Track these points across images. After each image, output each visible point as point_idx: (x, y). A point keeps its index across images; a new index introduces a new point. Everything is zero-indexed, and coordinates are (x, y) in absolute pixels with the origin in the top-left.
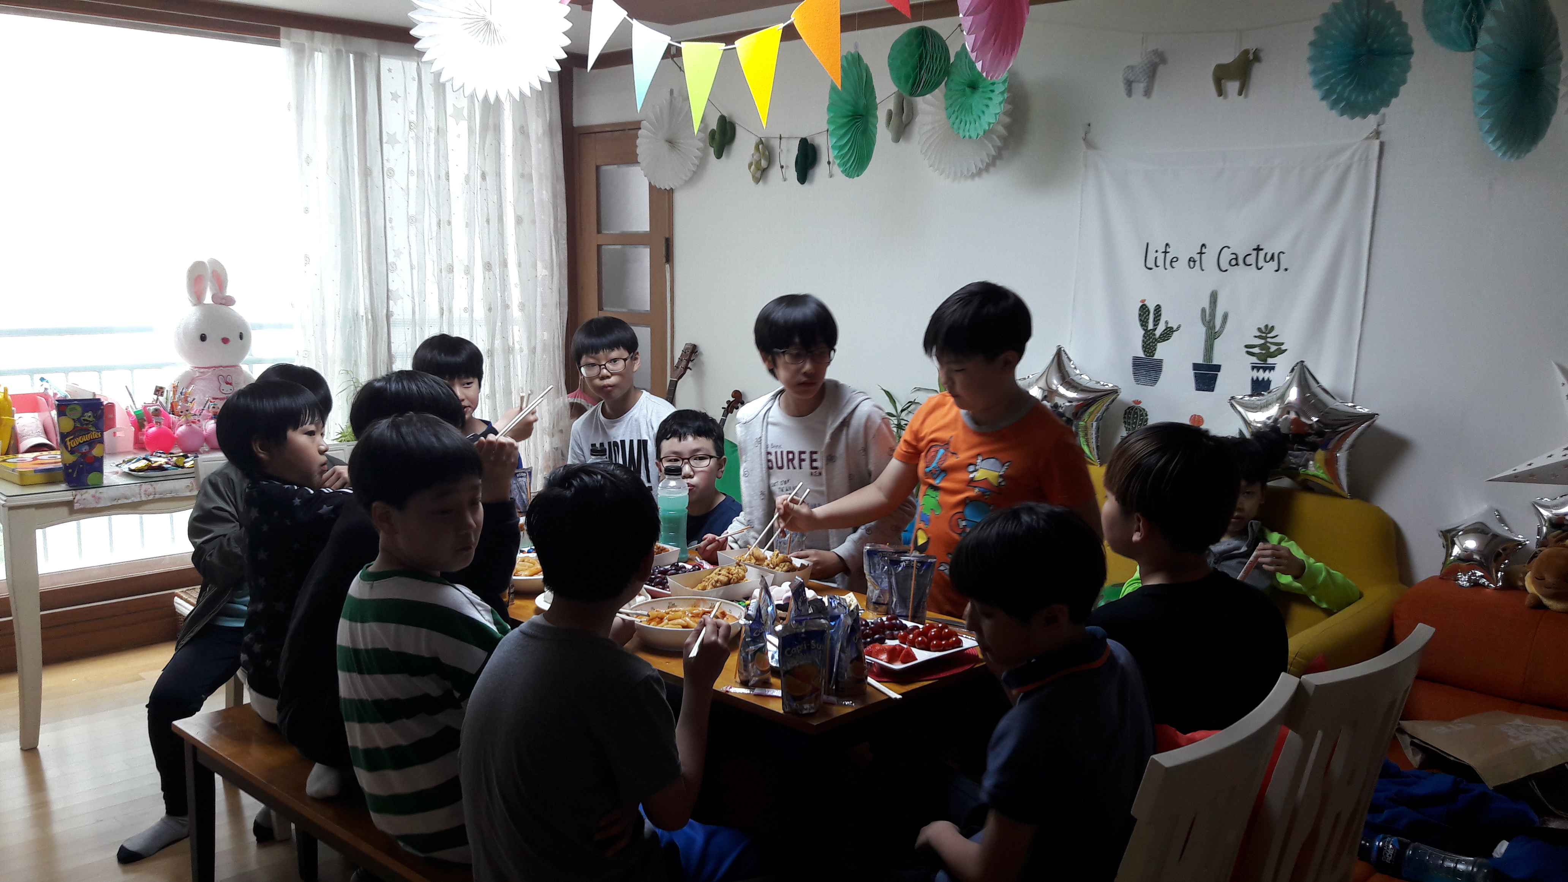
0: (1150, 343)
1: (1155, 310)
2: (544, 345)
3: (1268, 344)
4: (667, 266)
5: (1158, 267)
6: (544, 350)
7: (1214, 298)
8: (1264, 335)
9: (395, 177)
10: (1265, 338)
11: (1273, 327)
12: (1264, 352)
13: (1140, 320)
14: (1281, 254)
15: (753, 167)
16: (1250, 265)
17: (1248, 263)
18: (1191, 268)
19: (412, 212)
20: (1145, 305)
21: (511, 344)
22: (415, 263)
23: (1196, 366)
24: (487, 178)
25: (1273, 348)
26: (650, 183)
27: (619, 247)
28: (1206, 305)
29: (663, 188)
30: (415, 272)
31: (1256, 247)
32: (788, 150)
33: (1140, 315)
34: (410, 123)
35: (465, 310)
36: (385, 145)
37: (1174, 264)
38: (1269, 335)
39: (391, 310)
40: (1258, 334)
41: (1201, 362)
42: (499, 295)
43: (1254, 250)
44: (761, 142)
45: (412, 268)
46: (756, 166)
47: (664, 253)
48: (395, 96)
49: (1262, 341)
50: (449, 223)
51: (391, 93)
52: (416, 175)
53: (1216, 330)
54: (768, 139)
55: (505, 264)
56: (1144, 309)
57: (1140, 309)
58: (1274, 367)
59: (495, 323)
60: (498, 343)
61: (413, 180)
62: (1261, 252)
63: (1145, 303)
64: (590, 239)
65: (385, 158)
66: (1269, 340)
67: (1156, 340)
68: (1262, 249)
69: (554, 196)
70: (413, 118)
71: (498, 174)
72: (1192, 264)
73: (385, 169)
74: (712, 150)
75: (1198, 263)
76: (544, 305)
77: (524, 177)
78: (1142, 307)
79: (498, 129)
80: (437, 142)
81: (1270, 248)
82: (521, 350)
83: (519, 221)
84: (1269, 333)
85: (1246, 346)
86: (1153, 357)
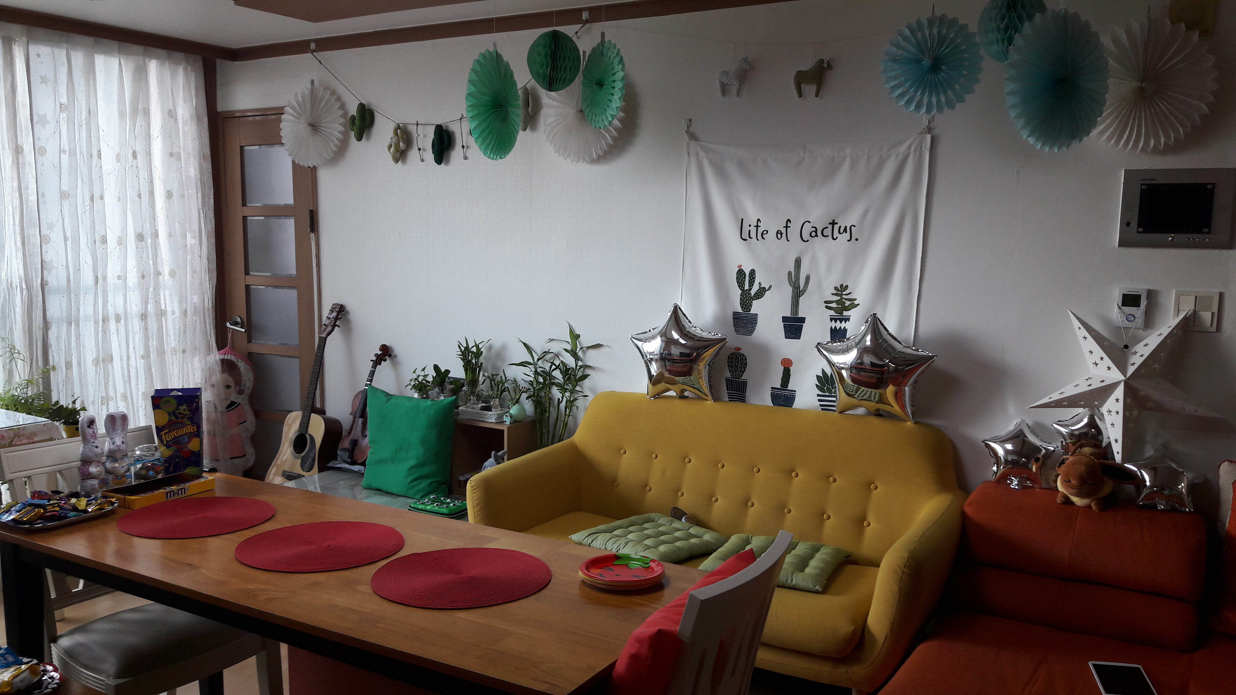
0: (746, 300)
1: (750, 274)
2: (195, 307)
3: (843, 300)
4: (312, 235)
5: (752, 238)
6: (195, 312)
7: (798, 263)
8: (840, 293)
9: (46, 155)
10: (841, 295)
11: (847, 286)
12: (840, 306)
13: (738, 282)
14: (853, 227)
15: (392, 149)
16: (828, 236)
17: (825, 235)
18: (778, 239)
19: (65, 187)
20: (742, 269)
21: (163, 307)
22: (69, 235)
23: (785, 319)
24: (138, 156)
25: (848, 303)
26: (293, 162)
27: (262, 218)
28: (791, 267)
29: (306, 166)
30: (69, 243)
31: (832, 222)
32: (425, 136)
33: (737, 278)
34: (61, 105)
35: (119, 278)
36: (35, 125)
37: (764, 235)
38: (844, 293)
39: (45, 279)
40: (835, 292)
41: (790, 316)
42: (151, 262)
43: (830, 224)
44: (398, 127)
45: (66, 239)
46: (395, 148)
47: (309, 224)
48: (44, 80)
49: (839, 298)
50: (102, 197)
51: (40, 76)
52: (67, 153)
53: (801, 290)
54: (405, 125)
55: (156, 235)
56: (741, 273)
57: (737, 273)
58: (849, 318)
59: (148, 290)
60: (151, 307)
61: (65, 158)
62: (835, 225)
63: (742, 268)
64: (236, 212)
65: (36, 137)
66: (844, 296)
67: (751, 298)
68: (837, 223)
69: (201, 173)
70: (64, 100)
71: (149, 154)
72: (779, 236)
73: (36, 147)
74: (352, 134)
75: (784, 235)
76: (194, 272)
77: (172, 155)
78: (739, 271)
79: (147, 113)
80: (88, 123)
81: (843, 222)
82: (173, 313)
83: (169, 195)
84: (844, 290)
85: (825, 302)
86: (750, 312)
